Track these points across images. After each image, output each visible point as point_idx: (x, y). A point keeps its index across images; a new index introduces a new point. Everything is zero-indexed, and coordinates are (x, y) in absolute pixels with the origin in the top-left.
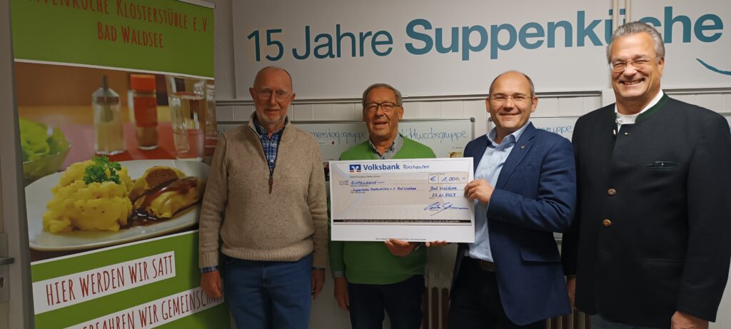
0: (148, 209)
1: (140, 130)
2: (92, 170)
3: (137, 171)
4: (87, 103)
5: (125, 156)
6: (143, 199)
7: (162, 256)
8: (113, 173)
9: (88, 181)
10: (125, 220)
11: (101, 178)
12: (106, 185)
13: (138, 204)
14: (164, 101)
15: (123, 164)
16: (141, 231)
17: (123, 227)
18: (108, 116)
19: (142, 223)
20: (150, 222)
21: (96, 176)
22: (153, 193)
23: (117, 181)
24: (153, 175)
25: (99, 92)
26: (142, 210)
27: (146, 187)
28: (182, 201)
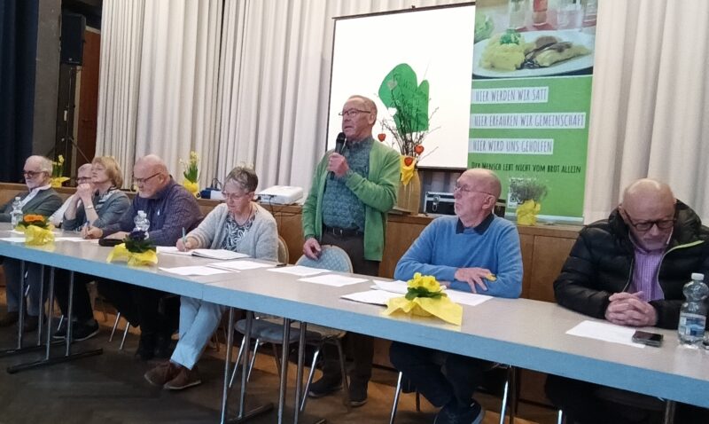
0: (534, 60)
1: (535, 14)
2: (504, 38)
3: (530, 38)
5: (524, 30)
6: (532, 54)
7: (540, 88)
8: (516, 39)
9: (503, 43)
10: (519, 66)
11: (509, 41)
12: (511, 45)
13: (528, 57)
15: (522, 34)
16: (527, 72)
17: (518, 69)
18: (517, 8)
19: (529, 67)
20: (534, 68)
21: (506, 40)
22: (538, 50)
23: (517, 43)
24: (539, 40)
26: (530, 60)
27: (535, 47)
28: (558, 56)
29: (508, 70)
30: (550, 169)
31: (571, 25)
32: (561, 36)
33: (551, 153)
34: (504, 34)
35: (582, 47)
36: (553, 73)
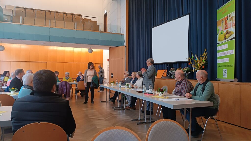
1: (225, 25)
3: (225, 32)
4: (221, 24)
5: (224, 30)
9: (221, 34)
11: (222, 33)
14: (228, 20)
16: (225, 40)
18: (223, 25)
19: (225, 39)
21: (221, 33)
22: (226, 35)
25: (222, 22)
26: (225, 37)
28: (229, 35)
29: (222, 41)
30: (229, 66)
31: (230, 27)
32: (229, 30)
33: (229, 62)
34: (221, 32)
35: (232, 32)
36: (228, 40)
